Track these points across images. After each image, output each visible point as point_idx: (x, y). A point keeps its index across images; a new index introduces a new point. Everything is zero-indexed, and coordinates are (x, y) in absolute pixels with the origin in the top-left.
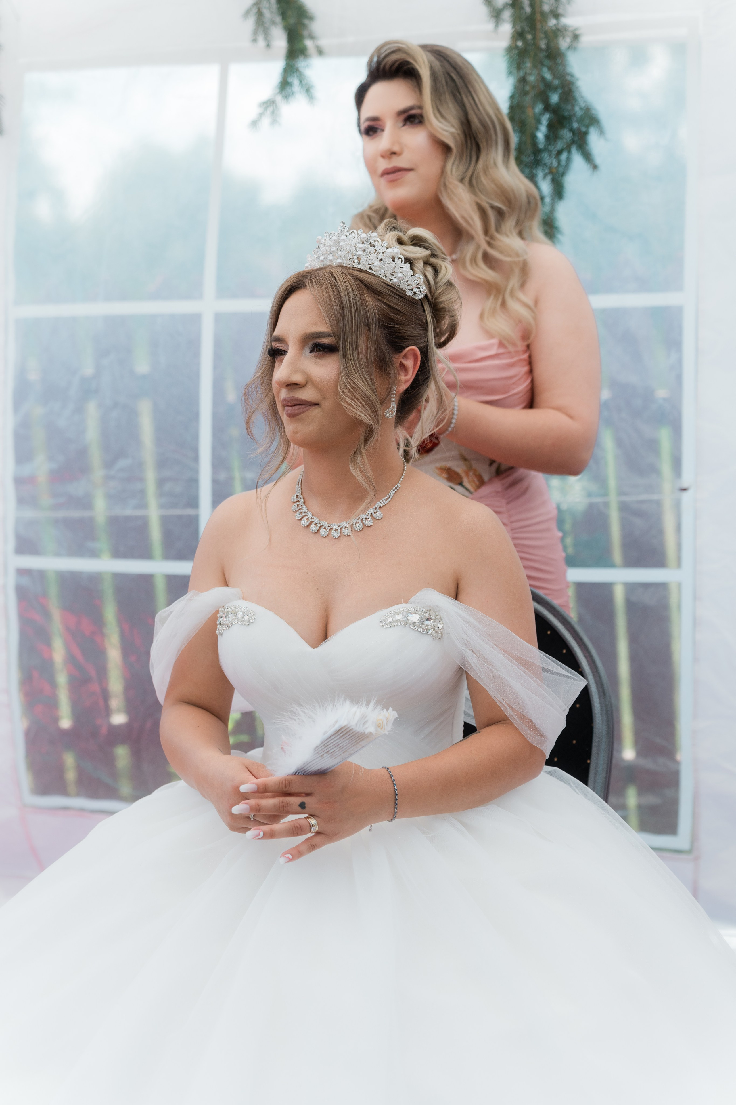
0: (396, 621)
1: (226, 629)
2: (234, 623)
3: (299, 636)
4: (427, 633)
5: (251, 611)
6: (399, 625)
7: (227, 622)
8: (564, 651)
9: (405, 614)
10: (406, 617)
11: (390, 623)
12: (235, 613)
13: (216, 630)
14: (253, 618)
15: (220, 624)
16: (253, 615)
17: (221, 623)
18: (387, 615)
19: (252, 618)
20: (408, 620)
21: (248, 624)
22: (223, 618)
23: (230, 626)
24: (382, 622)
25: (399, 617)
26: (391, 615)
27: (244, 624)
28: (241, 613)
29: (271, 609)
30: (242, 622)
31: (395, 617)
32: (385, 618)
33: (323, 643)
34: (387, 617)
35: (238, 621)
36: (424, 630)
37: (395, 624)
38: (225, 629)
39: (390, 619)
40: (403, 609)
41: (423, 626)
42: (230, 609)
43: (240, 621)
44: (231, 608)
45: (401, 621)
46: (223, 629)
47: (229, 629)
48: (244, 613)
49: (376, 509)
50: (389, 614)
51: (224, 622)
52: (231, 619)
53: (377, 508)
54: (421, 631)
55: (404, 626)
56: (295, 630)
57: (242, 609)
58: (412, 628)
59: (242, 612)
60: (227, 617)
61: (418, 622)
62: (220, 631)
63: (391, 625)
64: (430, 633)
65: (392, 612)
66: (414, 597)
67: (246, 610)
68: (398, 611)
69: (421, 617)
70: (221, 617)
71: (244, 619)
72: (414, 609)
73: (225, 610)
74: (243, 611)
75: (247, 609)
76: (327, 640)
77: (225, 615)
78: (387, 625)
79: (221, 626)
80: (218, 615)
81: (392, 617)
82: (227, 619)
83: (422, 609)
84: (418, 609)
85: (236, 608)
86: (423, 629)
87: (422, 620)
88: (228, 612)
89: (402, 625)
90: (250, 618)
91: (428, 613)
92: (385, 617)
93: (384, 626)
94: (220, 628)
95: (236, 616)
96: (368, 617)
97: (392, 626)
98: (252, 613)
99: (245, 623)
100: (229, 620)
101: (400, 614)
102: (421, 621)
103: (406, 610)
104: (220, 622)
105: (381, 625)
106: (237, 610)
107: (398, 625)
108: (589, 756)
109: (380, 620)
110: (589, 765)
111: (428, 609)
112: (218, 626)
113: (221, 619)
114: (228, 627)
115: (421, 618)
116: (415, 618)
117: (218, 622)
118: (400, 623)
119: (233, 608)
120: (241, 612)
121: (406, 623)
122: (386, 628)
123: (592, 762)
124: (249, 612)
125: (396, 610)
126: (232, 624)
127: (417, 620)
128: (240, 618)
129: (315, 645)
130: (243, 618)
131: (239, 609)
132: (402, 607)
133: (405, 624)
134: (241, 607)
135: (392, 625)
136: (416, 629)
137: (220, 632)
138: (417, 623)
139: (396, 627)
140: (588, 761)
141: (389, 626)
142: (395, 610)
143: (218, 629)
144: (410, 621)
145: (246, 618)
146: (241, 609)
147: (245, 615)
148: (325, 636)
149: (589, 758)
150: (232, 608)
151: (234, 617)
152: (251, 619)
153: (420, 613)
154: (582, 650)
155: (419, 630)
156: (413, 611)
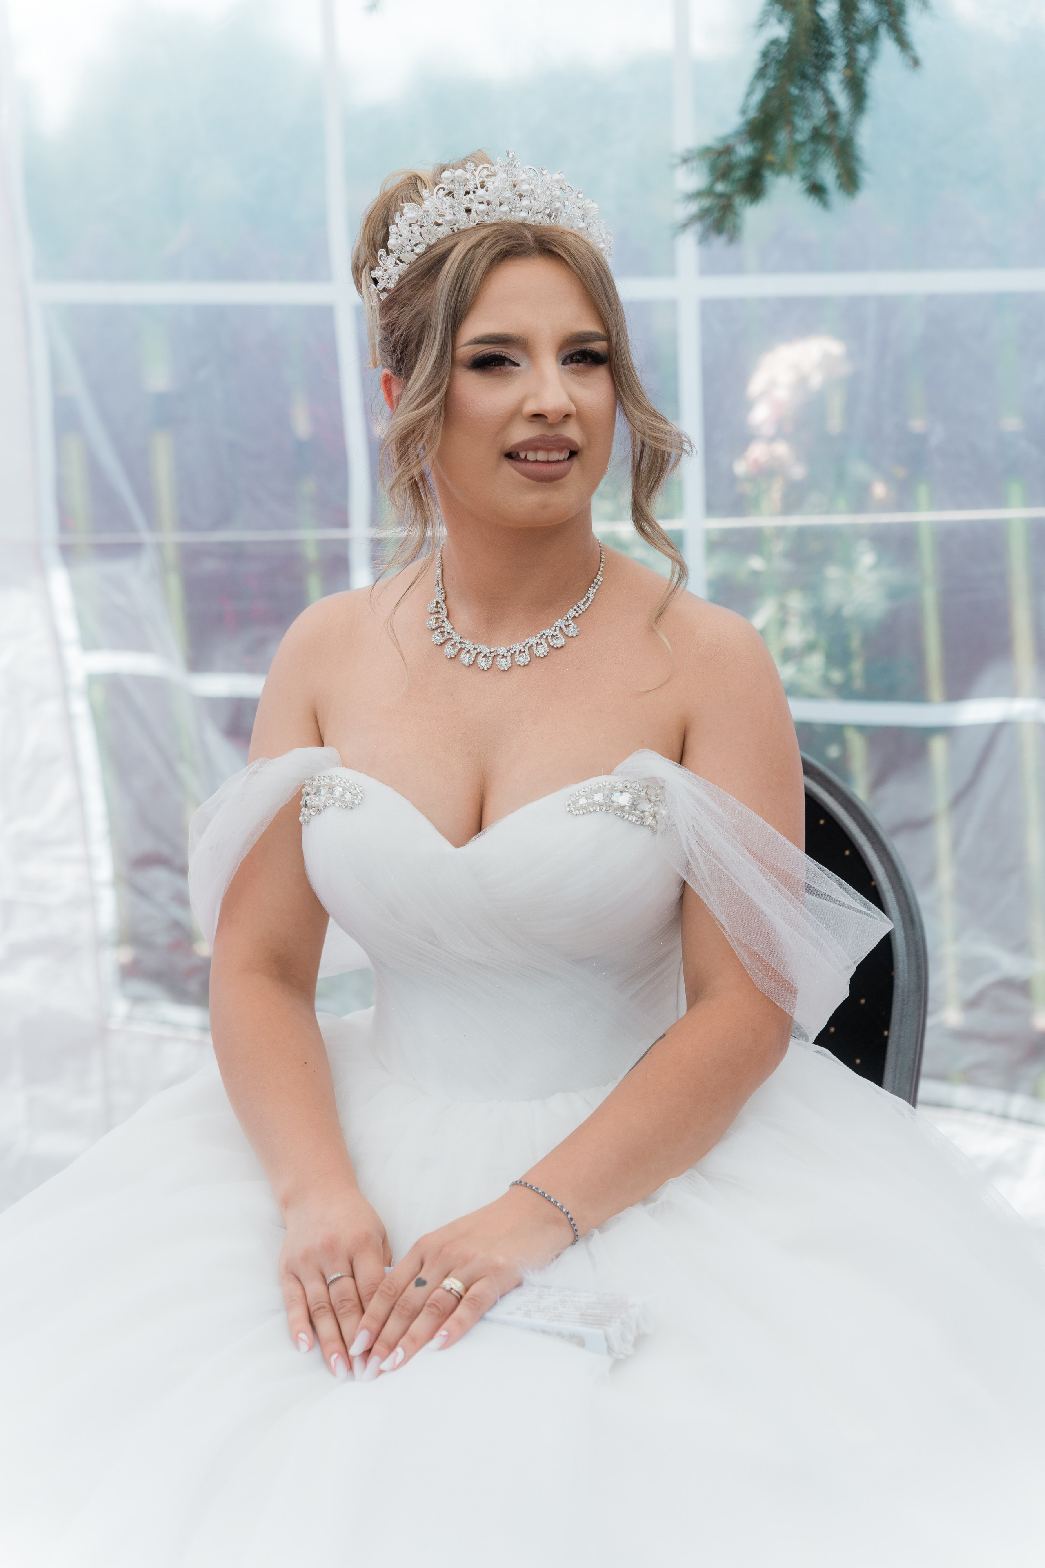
0: (593, 804)
1: (316, 814)
2: (328, 805)
3: (434, 828)
4: (642, 824)
5: (356, 786)
6: (598, 810)
7: (317, 803)
8: (847, 853)
9: (607, 792)
10: (609, 797)
11: (583, 807)
12: (331, 789)
13: (300, 816)
14: (359, 797)
15: (306, 806)
16: (359, 791)
17: (308, 805)
18: (577, 794)
19: (357, 797)
20: (613, 802)
21: (352, 807)
22: (310, 797)
23: (322, 809)
24: (569, 805)
25: (598, 797)
26: (584, 793)
27: (344, 807)
28: (341, 789)
29: (390, 783)
30: (340, 803)
31: (591, 797)
32: (574, 799)
33: (473, 838)
34: (578, 798)
35: (335, 802)
36: (639, 818)
37: (592, 810)
38: (313, 814)
39: (583, 801)
40: (604, 784)
41: (637, 812)
42: (322, 781)
43: (338, 802)
44: (324, 780)
45: (602, 804)
46: (310, 814)
47: (319, 814)
48: (344, 789)
49: (567, 620)
50: (581, 793)
51: (313, 803)
52: (323, 798)
53: (569, 619)
54: (633, 821)
55: (605, 811)
56: (429, 818)
57: (342, 782)
58: (619, 814)
59: (342, 787)
60: (318, 794)
61: (629, 806)
62: (306, 817)
63: (585, 811)
64: (647, 824)
65: (586, 789)
66: (620, 765)
67: (348, 784)
68: (596, 788)
69: (634, 797)
70: (308, 794)
71: (345, 798)
72: (621, 785)
73: (315, 783)
74: (343, 785)
75: (350, 782)
76: (479, 834)
77: (315, 791)
78: (579, 810)
79: (307, 809)
80: (303, 791)
81: (586, 798)
82: (317, 798)
83: (634, 785)
84: (629, 785)
85: (331, 780)
86: (636, 817)
87: (635, 803)
88: (319, 787)
89: (603, 810)
90: (355, 797)
91: (644, 791)
92: (575, 797)
93: (574, 812)
94: (306, 813)
95: (331, 794)
96: (546, 797)
97: (587, 812)
98: (358, 789)
99: (346, 805)
100: (320, 799)
101: (599, 792)
102: (633, 804)
103: (609, 786)
104: (306, 801)
105: (568, 809)
106: (333, 783)
107: (595, 811)
108: (886, 1023)
109: (568, 803)
110: (887, 1038)
111: (645, 784)
112: (303, 809)
113: (307, 797)
114: (318, 810)
115: (634, 799)
116: (624, 799)
117: (302, 803)
118: (600, 806)
119: (327, 781)
120: (340, 786)
121: (608, 806)
122: (577, 815)
123: (891, 1034)
124: (353, 787)
125: (593, 786)
126: (325, 806)
127: (628, 803)
128: (338, 796)
129: (459, 843)
130: (342, 796)
131: (338, 782)
132: (601, 780)
133: (608, 809)
134: (340, 779)
135: (587, 810)
136: (626, 817)
137: (305, 819)
138: (627, 808)
139: (592, 814)
140: (886, 1033)
141: (581, 812)
142: (591, 786)
143: (302, 814)
144: (615, 804)
145: (348, 796)
146: (340, 782)
147: (346, 791)
148: (479, 827)
149: (887, 1027)
150: (326, 779)
151: (328, 795)
152: (355, 799)
153: (631, 790)
154: (876, 851)
155: (630, 818)
156: (620, 787)
